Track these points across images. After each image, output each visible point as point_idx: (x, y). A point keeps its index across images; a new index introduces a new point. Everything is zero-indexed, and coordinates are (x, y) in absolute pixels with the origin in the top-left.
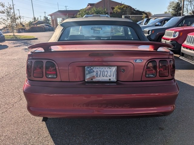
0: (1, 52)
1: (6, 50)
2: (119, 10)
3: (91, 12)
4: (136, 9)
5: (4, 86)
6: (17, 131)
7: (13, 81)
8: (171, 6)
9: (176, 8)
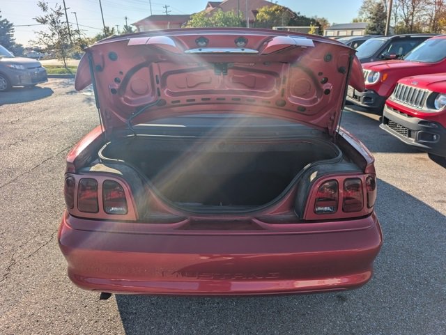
0: (39, 105)
1: (49, 99)
2: (267, 17)
3: (213, 20)
4: (299, 13)
5: (37, 189)
6: (55, 302)
7: (56, 176)
8: (366, 8)
9: (376, 15)
